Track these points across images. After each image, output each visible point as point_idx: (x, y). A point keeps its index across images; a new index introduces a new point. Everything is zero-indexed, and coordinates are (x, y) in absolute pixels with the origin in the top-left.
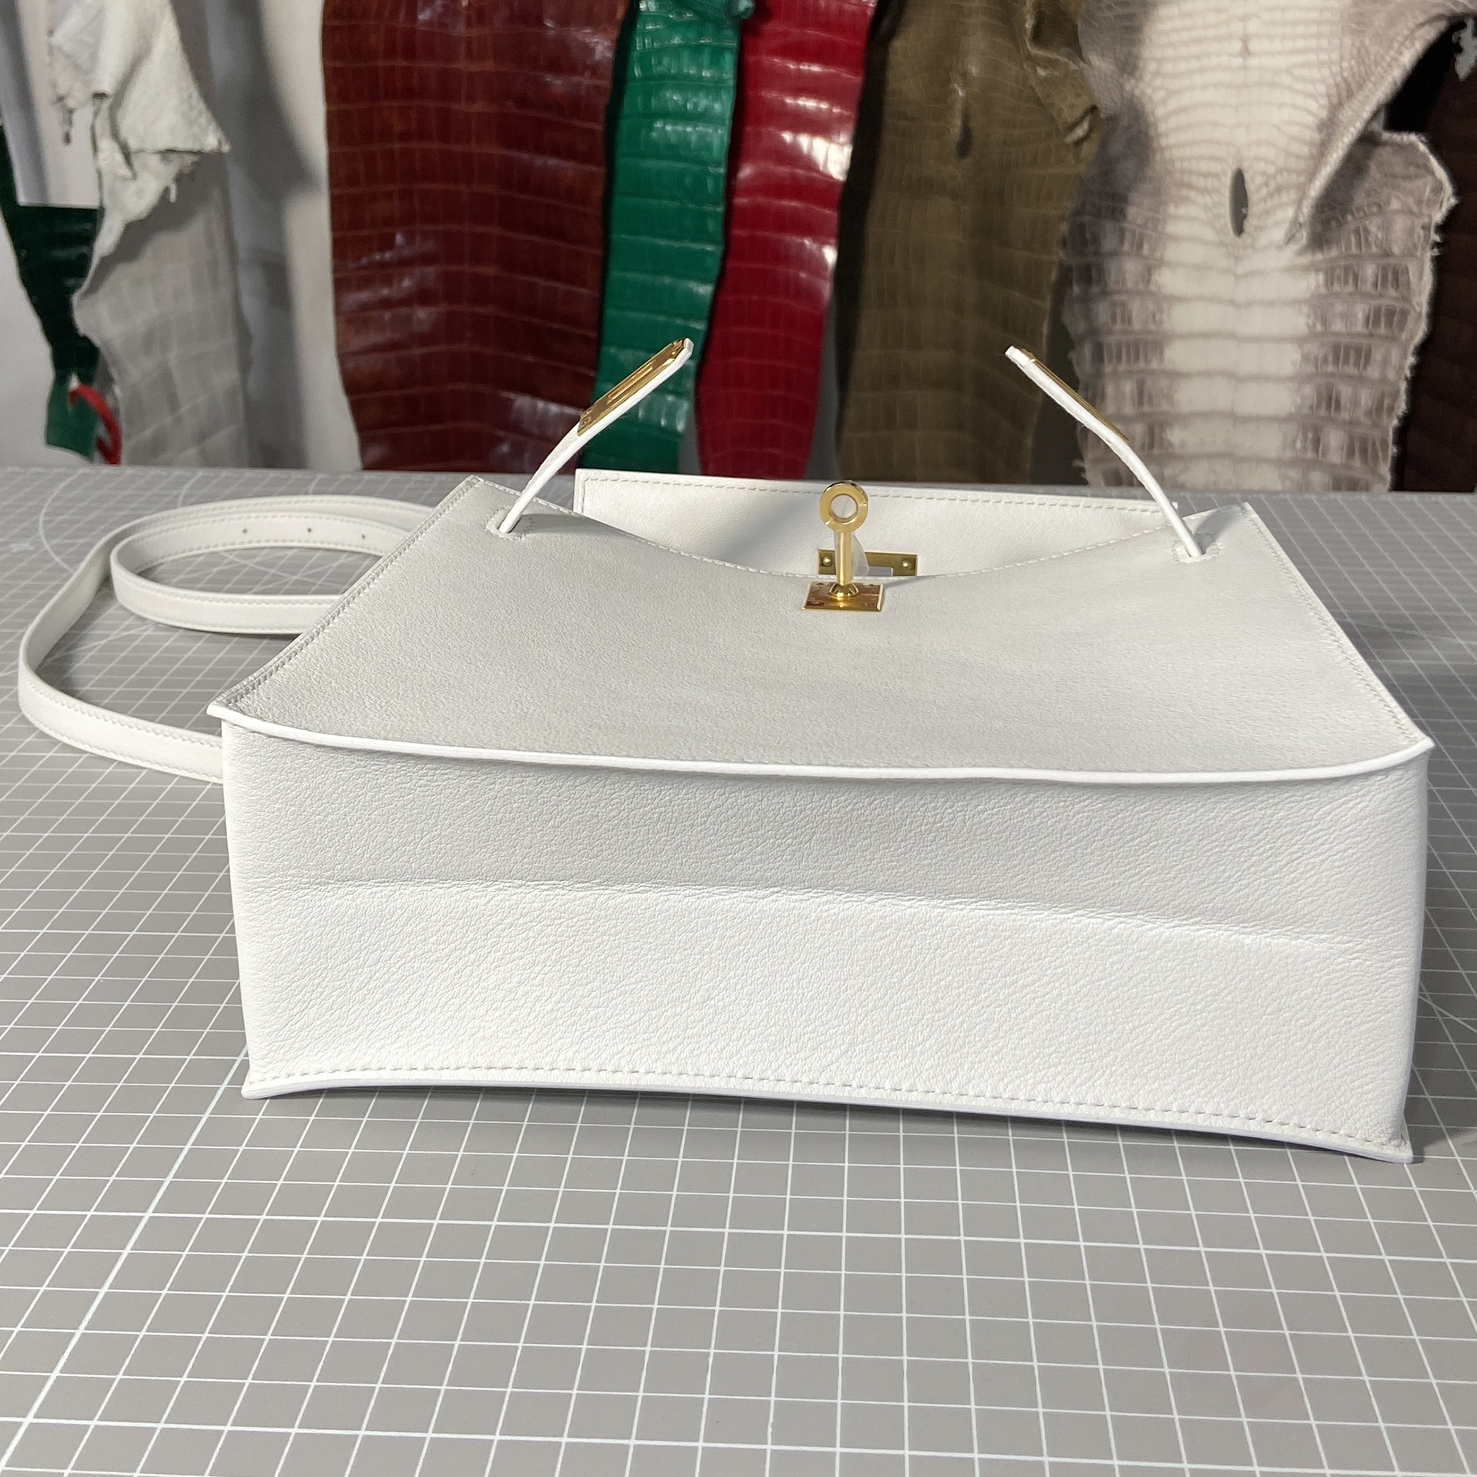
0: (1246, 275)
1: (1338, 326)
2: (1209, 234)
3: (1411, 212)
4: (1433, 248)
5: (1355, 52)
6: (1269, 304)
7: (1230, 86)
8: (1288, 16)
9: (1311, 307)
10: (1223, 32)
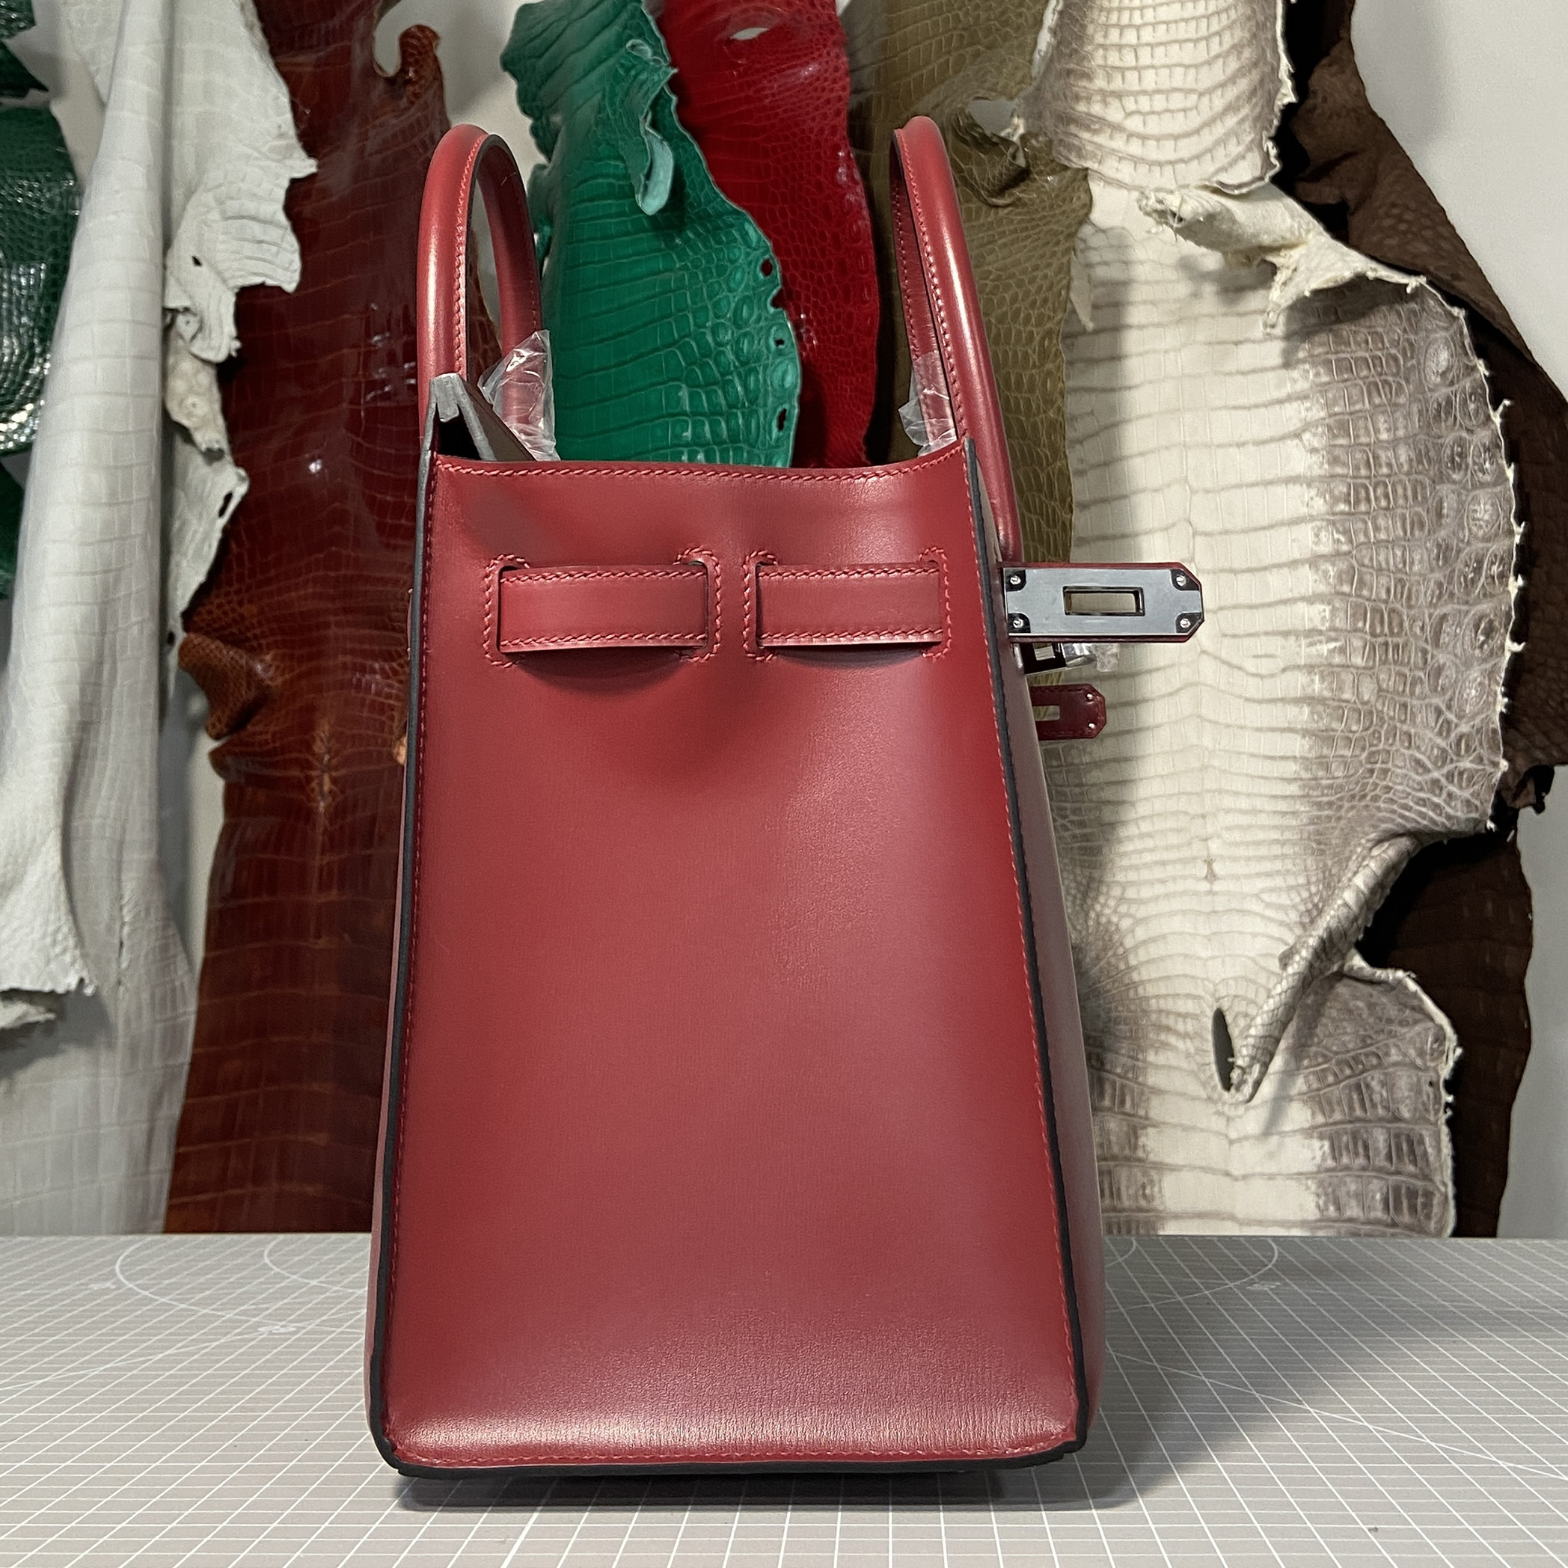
0: (1239, 1140)
1: (1353, 1211)
2: (1195, 1088)
3: (1413, 1065)
4: (1446, 1111)
6: (1272, 1177)
7: (1199, 913)
8: (1250, 837)
9: (1320, 1184)
10: (1186, 853)
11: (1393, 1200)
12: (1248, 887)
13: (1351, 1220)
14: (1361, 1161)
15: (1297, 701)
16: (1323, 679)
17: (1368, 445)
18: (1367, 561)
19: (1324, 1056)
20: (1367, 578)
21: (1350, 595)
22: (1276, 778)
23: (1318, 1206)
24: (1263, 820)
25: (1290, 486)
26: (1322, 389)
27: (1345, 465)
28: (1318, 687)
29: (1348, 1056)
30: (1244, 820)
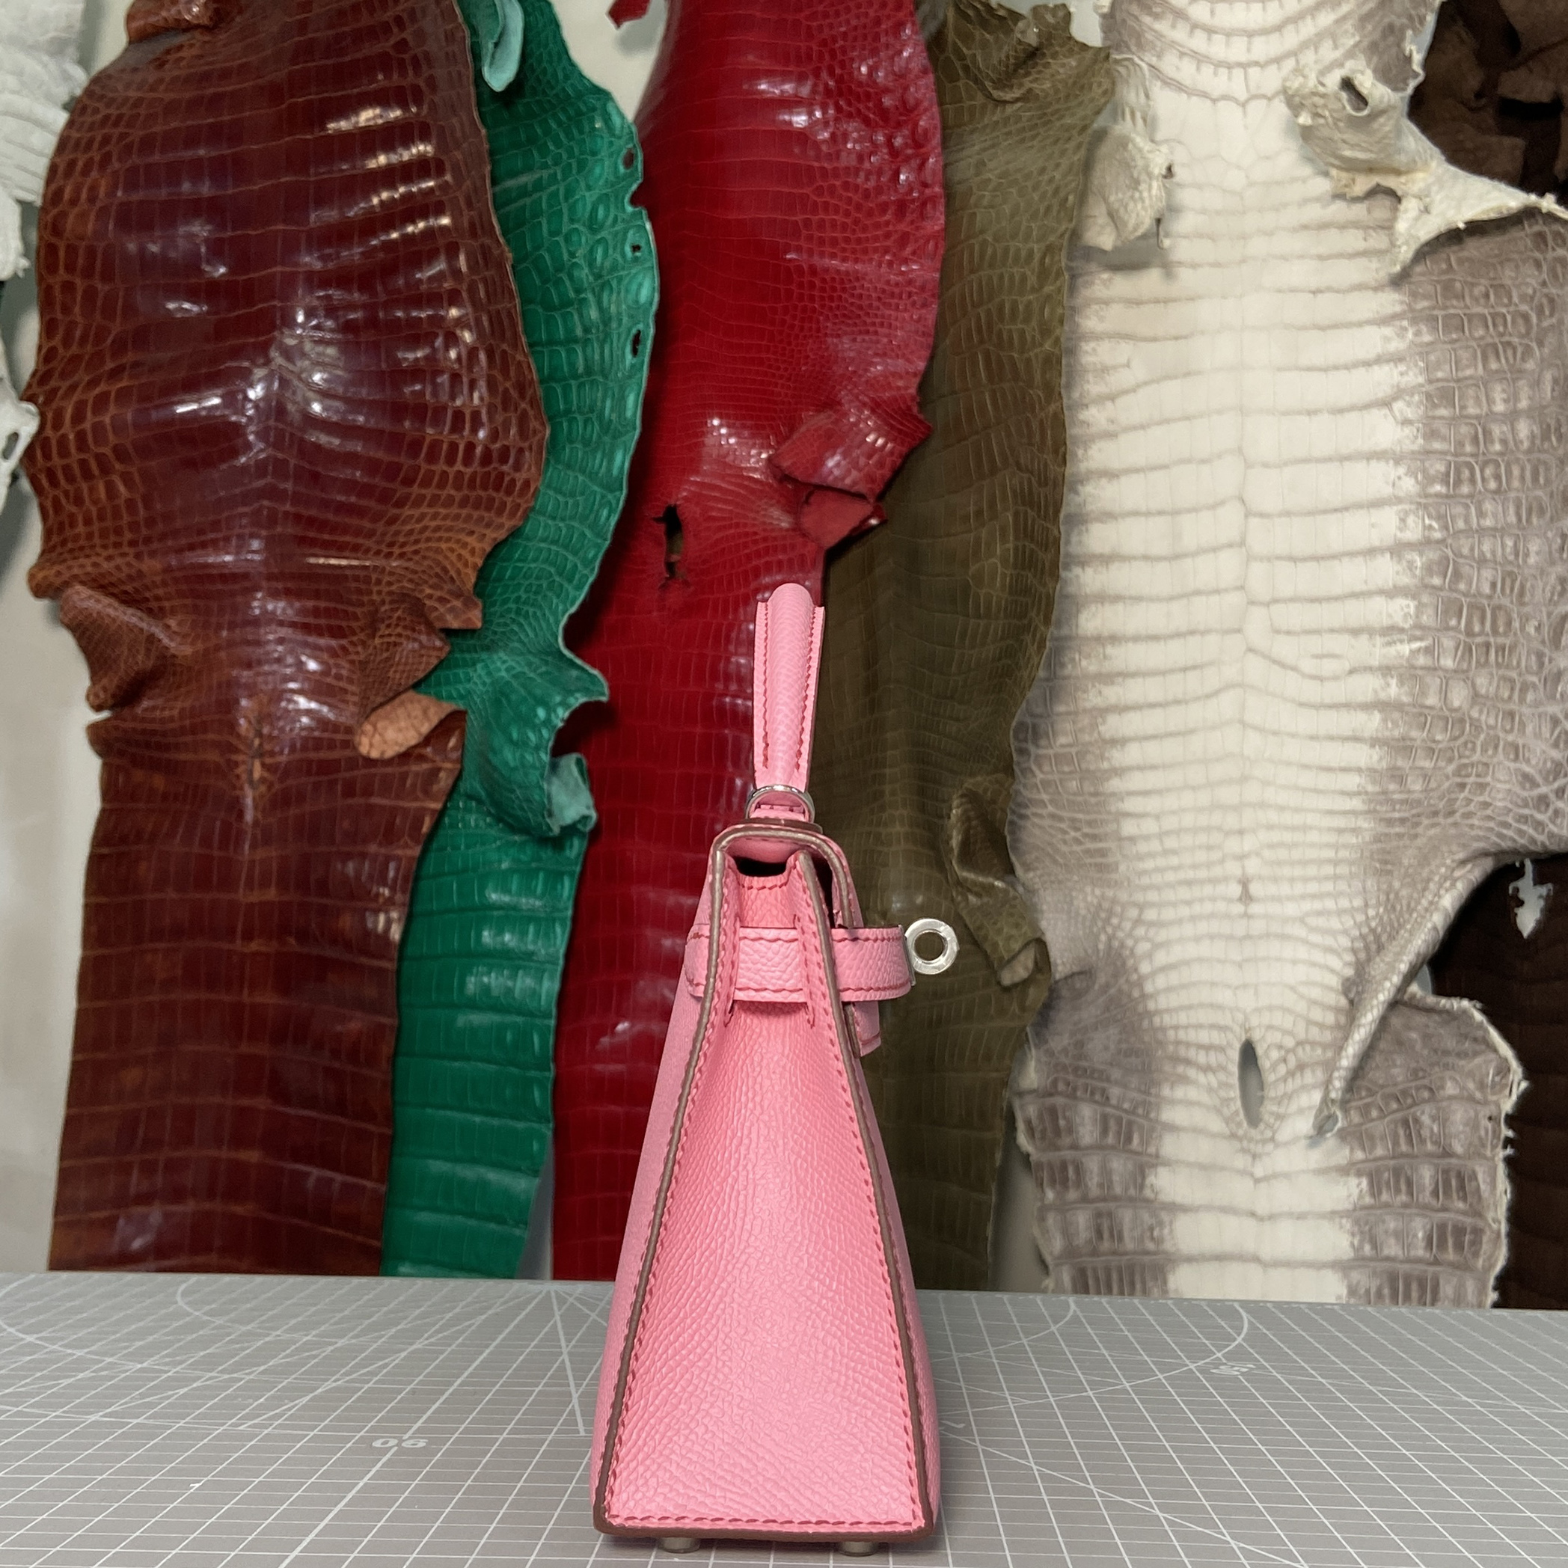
0: (1266, 1179)
1: (1392, 1249)
2: (1216, 1125)
3: (1471, 1099)
4: (1505, 1147)
5: (1383, 898)
6: (1301, 1216)
7: (1230, 938)
8: (1296, 854)
9: (1357, 1222)
10: (1217, 871)
11: (1437, 1238)
12: (1291, 909)
13: (1388, 1259)
14: (1403, 1197)
15: (1366, 707)
16: (1401, 683)
17: (1478, 417)
18: (1465, 551)
19: (1369, 1090)
20: (1465, 570)
21: (1441, 589)
22: (1334, 792)
23: (1352, 1244)
24: (1313, 837)
25: (1374, 463)
26: (1423, 351)
27: (1444, 439)
28: (1393, 690)
29: (1395, 1090)
30: (1288, 837)
